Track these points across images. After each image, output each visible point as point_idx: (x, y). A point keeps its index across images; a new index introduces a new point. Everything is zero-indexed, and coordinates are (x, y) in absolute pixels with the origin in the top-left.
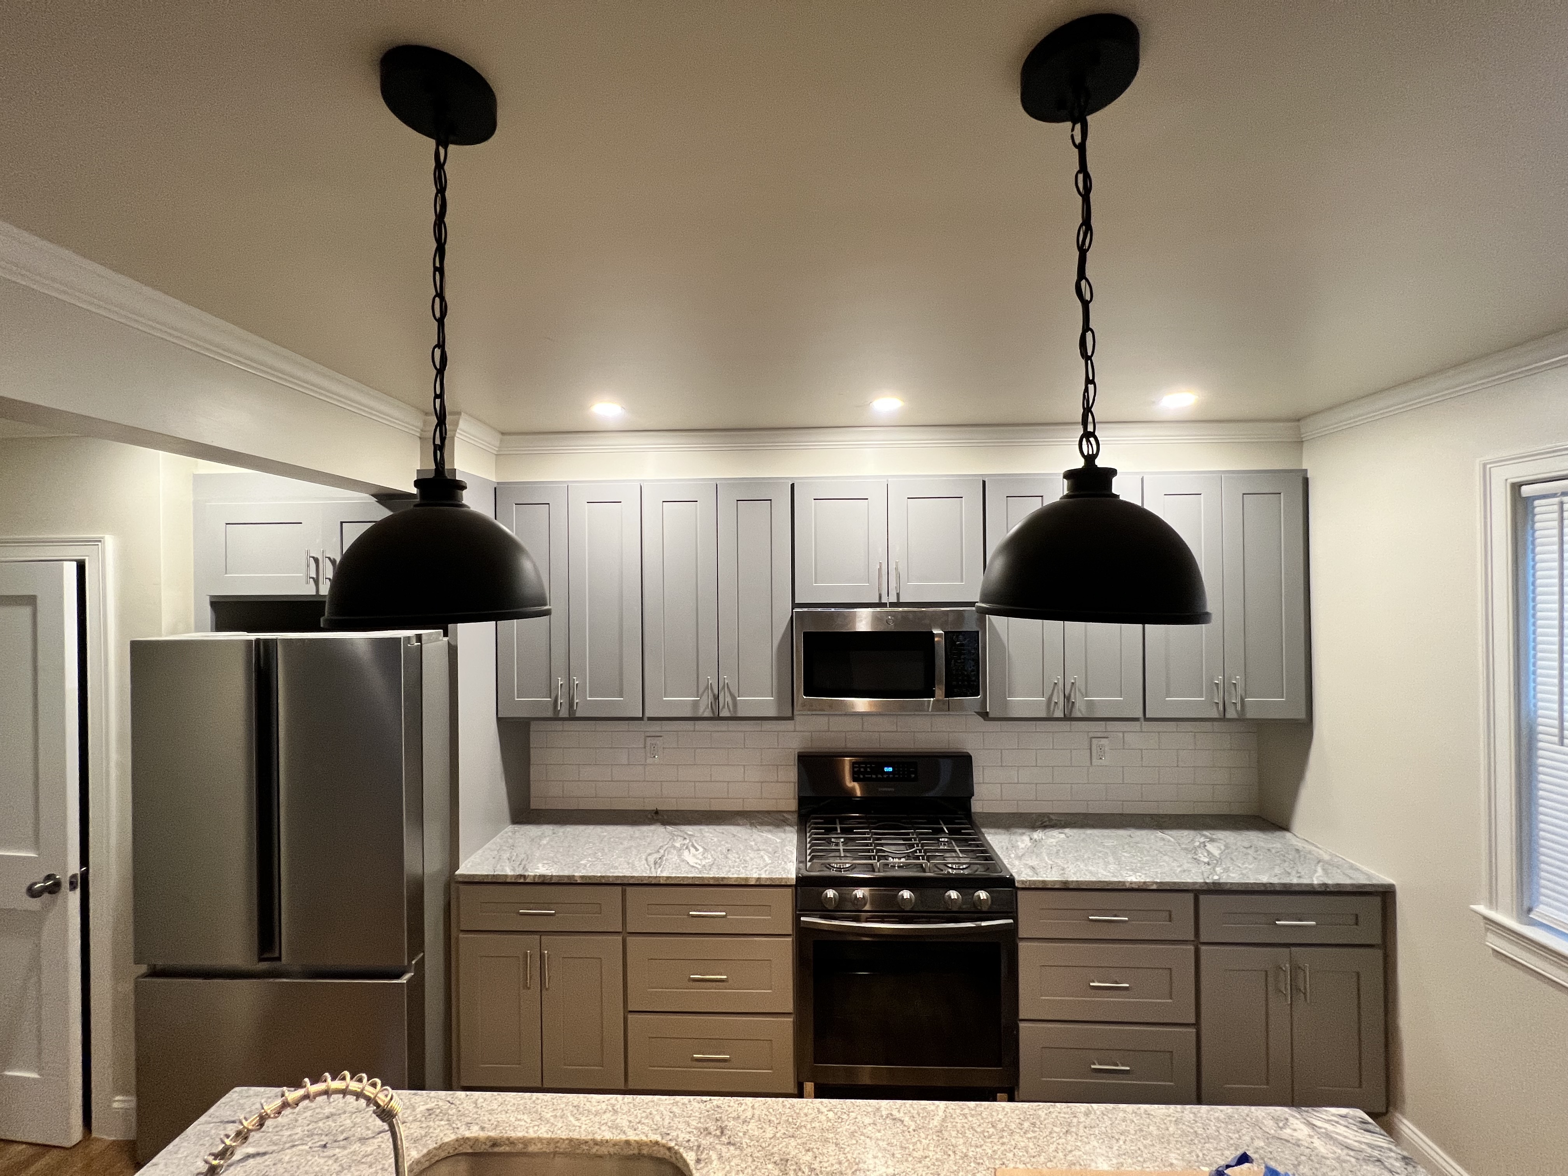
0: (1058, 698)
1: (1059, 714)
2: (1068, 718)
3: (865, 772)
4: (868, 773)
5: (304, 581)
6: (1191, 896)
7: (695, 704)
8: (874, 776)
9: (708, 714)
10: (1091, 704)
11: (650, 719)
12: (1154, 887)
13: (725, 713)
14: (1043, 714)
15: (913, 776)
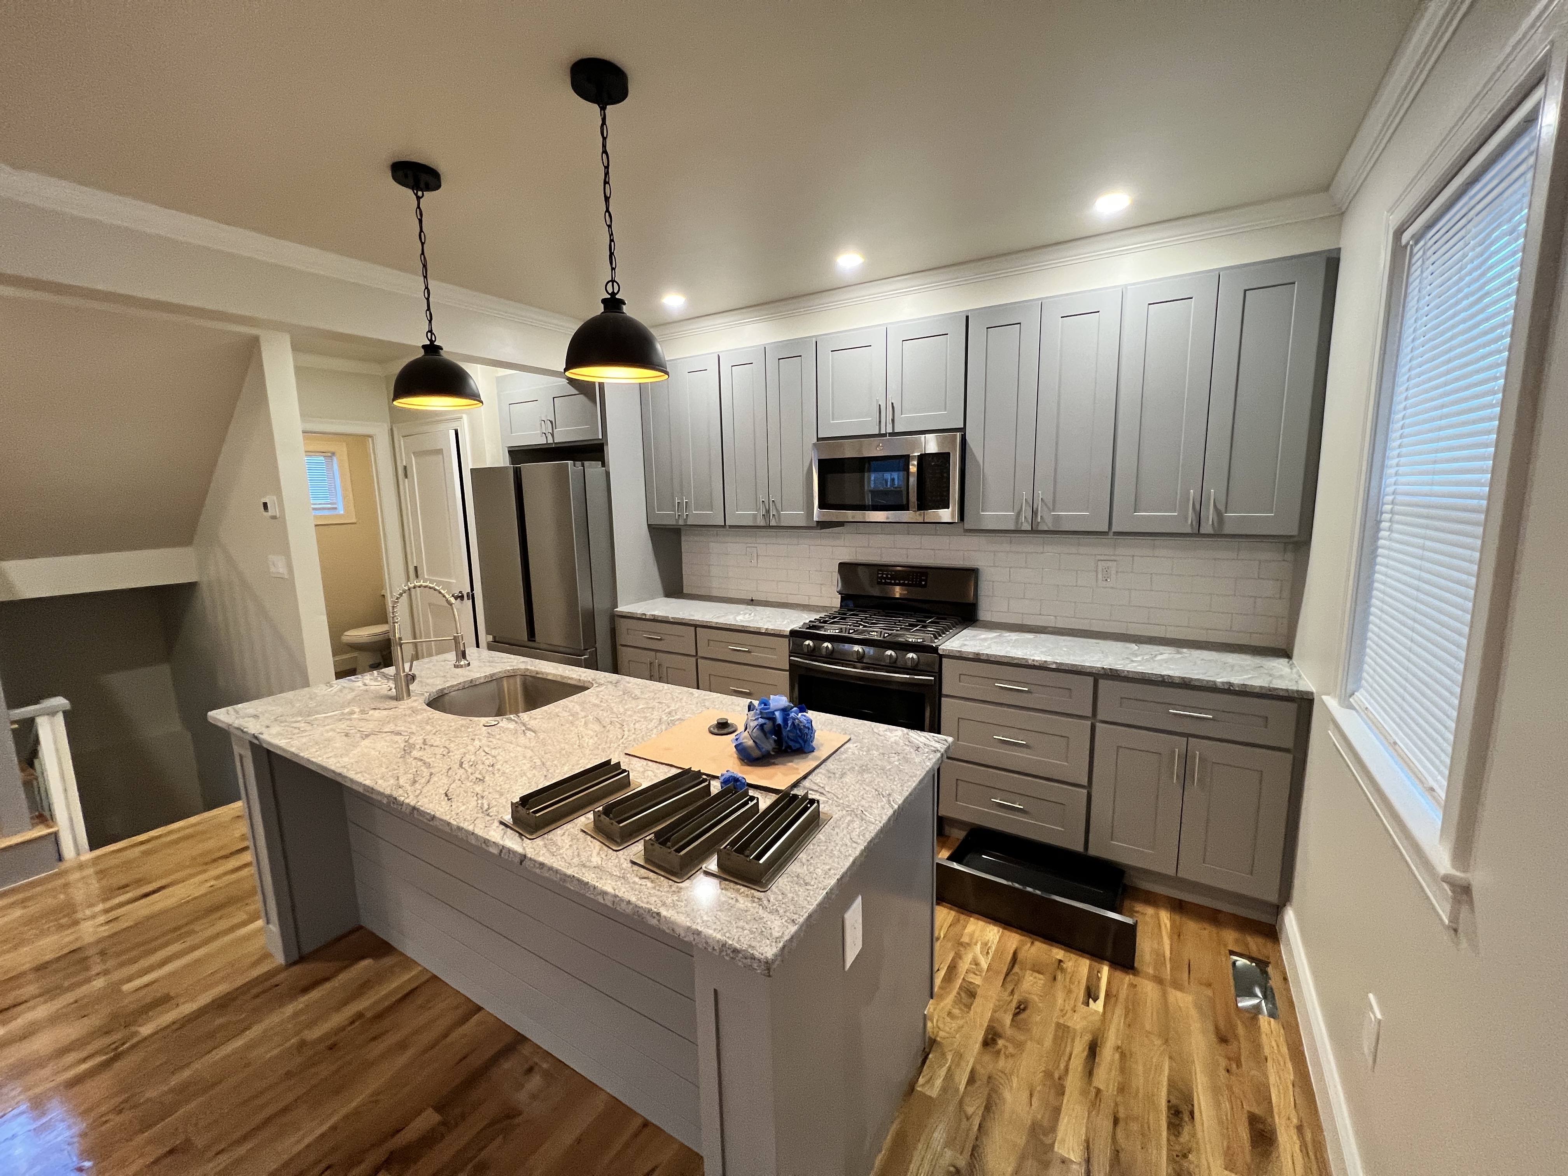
0: (1027, 513)
1: (1027, 527)
2: (1034, 531)
3: (887, 578)
4: (889, 579)
5: (539, 436)
6: (1091, 680)
7: (755, 516)
8: (893, 582)
9: (762, 524)
10: (1057, 518)
11: (730, 527)
12: (1054, 666)
13: (773, 523)
14: (1012, 528)
15: (923, 583)
